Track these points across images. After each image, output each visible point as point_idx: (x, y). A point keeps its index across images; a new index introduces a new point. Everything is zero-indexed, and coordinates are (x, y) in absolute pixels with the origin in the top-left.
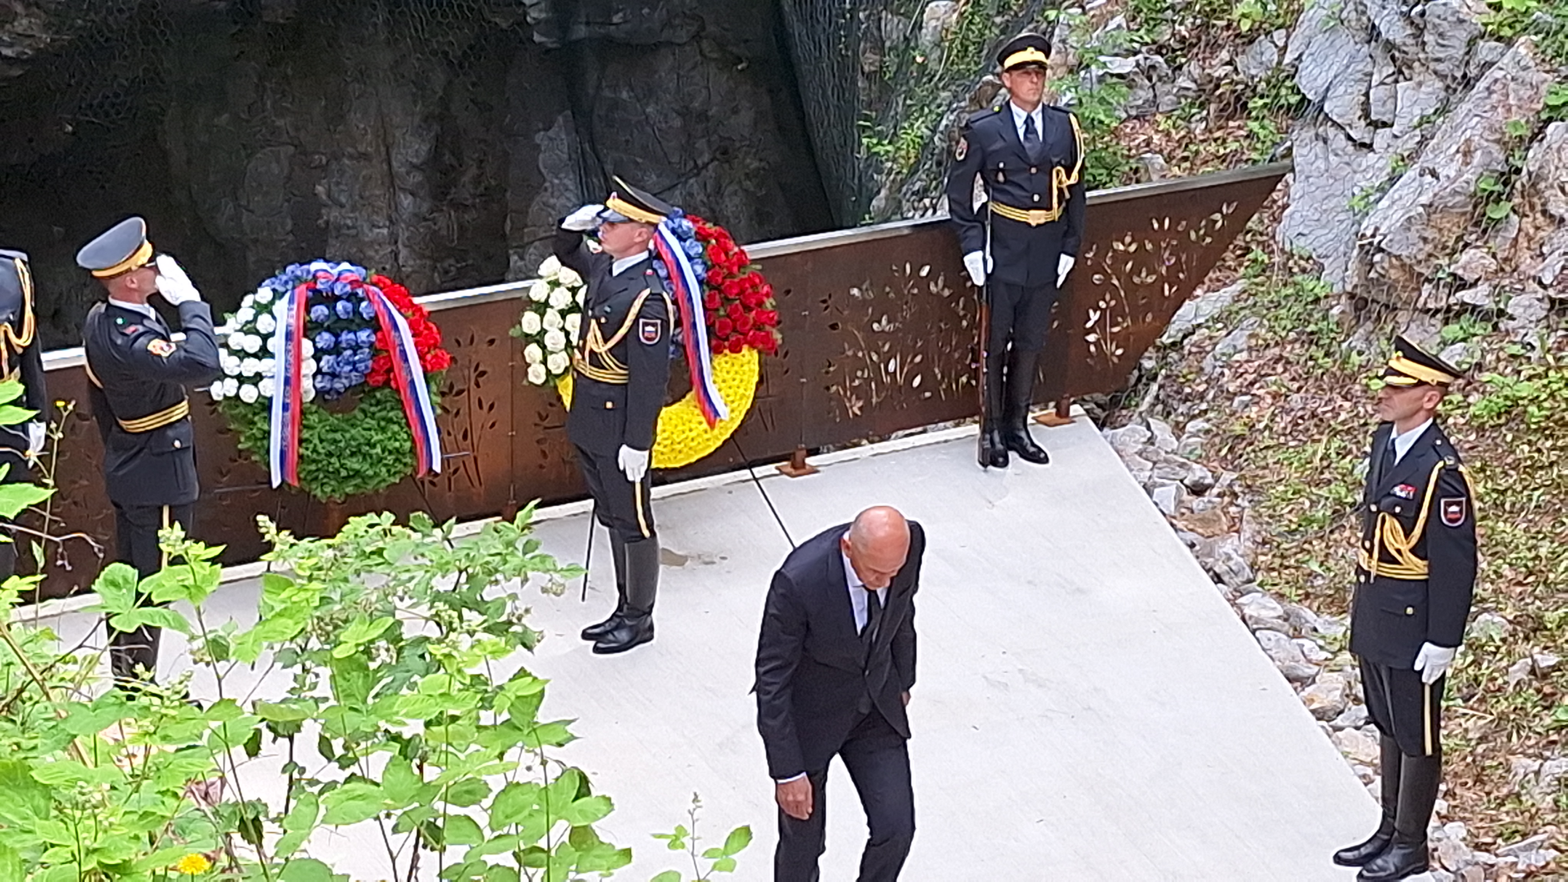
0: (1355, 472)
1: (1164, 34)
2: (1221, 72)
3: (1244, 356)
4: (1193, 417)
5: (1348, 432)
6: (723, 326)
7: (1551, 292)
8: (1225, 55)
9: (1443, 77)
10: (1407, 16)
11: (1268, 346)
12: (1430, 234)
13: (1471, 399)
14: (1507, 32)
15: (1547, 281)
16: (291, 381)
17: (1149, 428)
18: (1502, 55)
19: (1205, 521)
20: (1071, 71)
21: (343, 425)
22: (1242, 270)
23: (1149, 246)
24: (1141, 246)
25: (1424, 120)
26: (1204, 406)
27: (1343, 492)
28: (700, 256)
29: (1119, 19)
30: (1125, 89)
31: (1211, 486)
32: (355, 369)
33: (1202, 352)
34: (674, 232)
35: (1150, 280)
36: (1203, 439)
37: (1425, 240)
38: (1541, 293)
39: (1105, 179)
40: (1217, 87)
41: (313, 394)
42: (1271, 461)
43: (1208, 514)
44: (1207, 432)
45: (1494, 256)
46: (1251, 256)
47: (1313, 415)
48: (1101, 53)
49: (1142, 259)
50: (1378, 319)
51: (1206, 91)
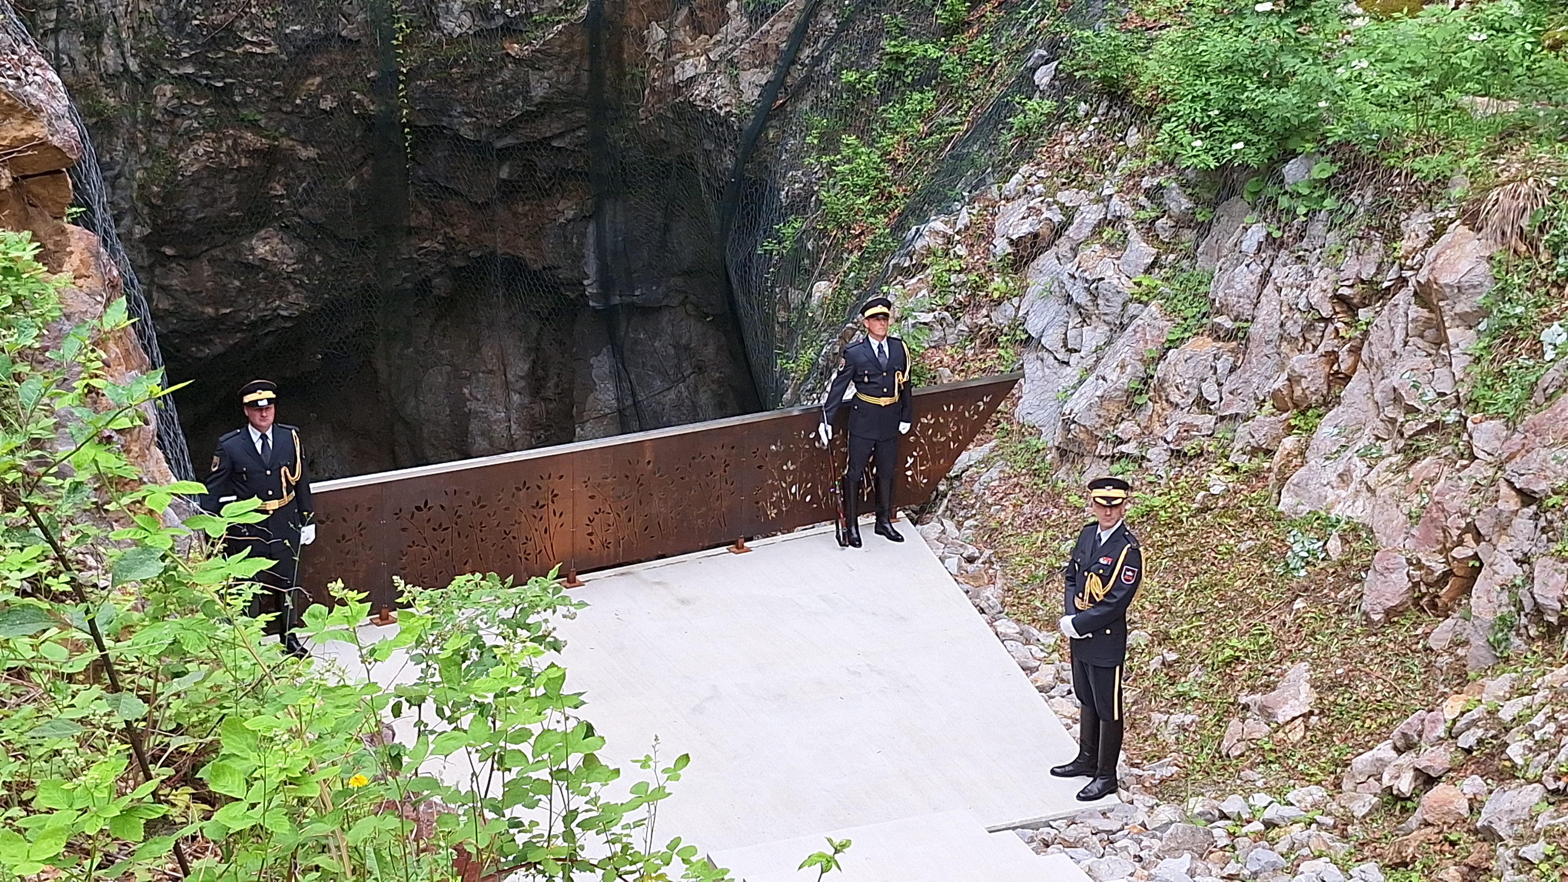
1: (950, 300)
2: (983, 321)
3: (996, 483)
4: (968, 518)
5: (1056, 526)
7: (1172, 446)
8: (984, 312)
9: (1109, 324)
10: (1088, 289)
11: (1010, 477)
12: (1102, 413)
14: (1144, 298)
15: (1169, 439)
17: (942, 524)
18: (1142, 311)
19: (975, 578)
22: (995, 434)
23: (942, 421)
24: (937, 420)
25: (1098, 348)
26: (974, 512)
27: (1054, 560)
29: (924, 291)
30: (927, 331)
31: (978, 558)
33: (973, 481)
35: (942, 439)
36: (973, 531)
37: (1099, 416)
38: (1166, 445)
40: (980, 330)
42: (1012, 543)
43: (976, 574)
44: (976, 526)
45: (1139, 425)
46: (1000, 426)
47: (1037, 517)
48: (914, 310)
49: (937, 427)
50: (1073, 461)
51: (974, 332)
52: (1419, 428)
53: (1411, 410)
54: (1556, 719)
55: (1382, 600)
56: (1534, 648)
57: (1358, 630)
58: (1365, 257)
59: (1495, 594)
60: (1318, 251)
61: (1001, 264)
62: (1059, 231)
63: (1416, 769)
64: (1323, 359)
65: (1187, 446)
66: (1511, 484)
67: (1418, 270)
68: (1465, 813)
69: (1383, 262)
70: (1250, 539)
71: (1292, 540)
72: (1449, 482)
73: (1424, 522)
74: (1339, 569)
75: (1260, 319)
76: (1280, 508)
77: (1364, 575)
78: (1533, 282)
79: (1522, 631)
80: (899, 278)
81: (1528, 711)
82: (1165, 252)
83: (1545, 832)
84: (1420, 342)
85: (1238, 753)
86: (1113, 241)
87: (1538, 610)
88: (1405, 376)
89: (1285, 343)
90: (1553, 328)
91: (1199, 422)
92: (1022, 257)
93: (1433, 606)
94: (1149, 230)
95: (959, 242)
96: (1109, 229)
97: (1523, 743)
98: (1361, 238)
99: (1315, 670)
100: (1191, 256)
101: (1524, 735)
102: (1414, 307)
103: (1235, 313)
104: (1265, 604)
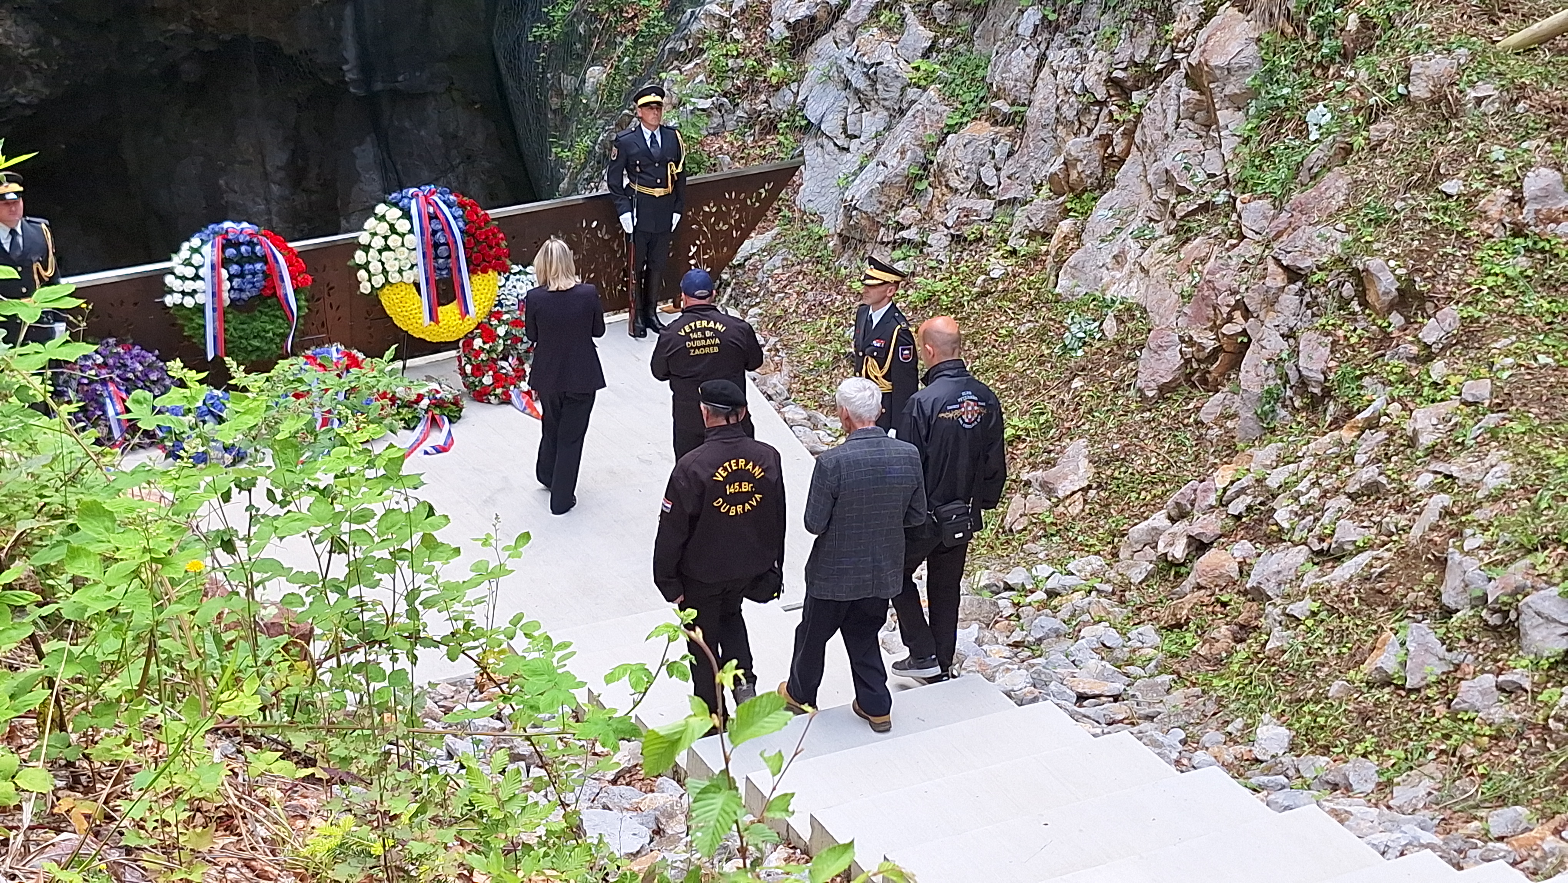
0: (846, 335)
1: (728, 85)
2: (761, 107)
3: (780, 271)
4: (752, 306)
5: (840, 313)
6: (476, 258)
7: (952, 231)
8: (763, 97)
9: (888, 109)
10: (866, 74)
11: (793, 265)
12: (883, 199)
13: (909, 292)
14: (923, 83)
15: (949, 225)
16: (216, 294)
18: (921, 96)
20: (674, 107)
21: (249, 320)
22: (777, 222)
23: (724, 208)
24: (719, 209)
25: (878, 134)
26: (758, 300)
27: (839, 346)
28: (461, 217)
29: (701, 77)
30: (706, 118)
32: (254, 287)
33: (756, 269)
34: (444, 202)
35: (725, 228)
36: (759, 319)
37: (881, 203)
38: (946, 230)
39: (696, 170)
40: (760, 116)
41: (228, 302)
42: (797, 330)
44: (761, 314)
45: (920, 211)
46: (782, 213)
47: (821, 304)
48: (692, 96)
50: (856, 248)
51: (753, 118)
52: (1190, 209)
53: (1183, 192)
54: (1320, 485)
55: (1156, 377)
56: (1299, 419)
57: (1133, 407)
58: (1139, 40)
59: (1263, 368)
60: (1093, 34)
61: (778, 49)
62: (837, 13)
63: (1189, 537)
64: (1097, 142)
65: (967, 231)
66: (1278, 262)
67: (1189, 52)
68: (1235, 575)
69: (1155, 44)
70: (1030, 321)
71: (1069, 321)
72: (1221, 261)
73: (1196, 301)
74: (1115, 348)
75: (1037, 103)
76: (1058, 290)
77: (1138, 353)
78: (1299, 64)
79: (1288, 402)
80: (676, 63)
81: (1294, 478)
82: (942, 35)
83: (1311, 590)
84: (1191, 125)
85: (1021, 527)
86: (891, 24)
87: (1303, 383)
88: (1177, 159)
89: (1060, 127)
90: (1318, 109)
91: (978, 208)
92: (800, 41)
93: (1204, 381)
94: (926, 13)
95: (735, 26)
96: (886, 12)
97: (1290, 508)
98: (1134, 21)
99: (1092, 446)
100: (968, 39)
101: (1291, 501)
102: (1185, 90)
103: (1012, 97)
104: (1045, 384)
